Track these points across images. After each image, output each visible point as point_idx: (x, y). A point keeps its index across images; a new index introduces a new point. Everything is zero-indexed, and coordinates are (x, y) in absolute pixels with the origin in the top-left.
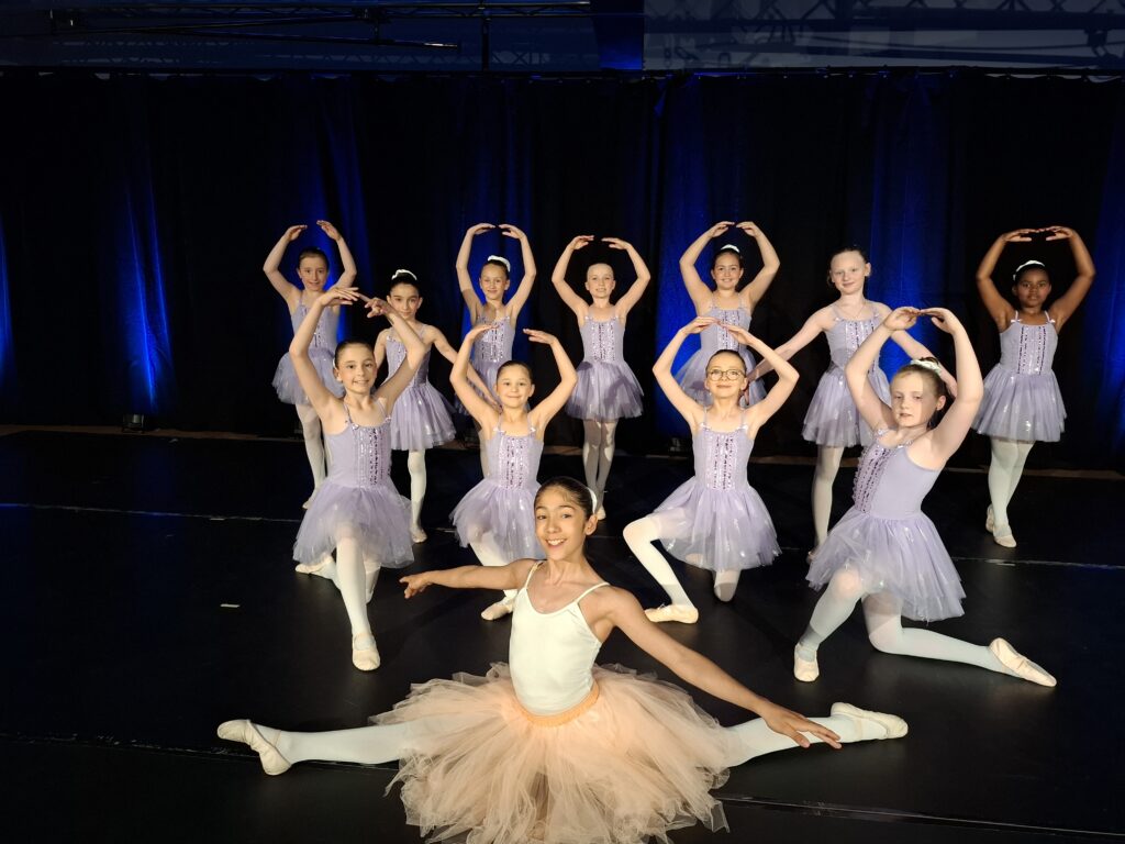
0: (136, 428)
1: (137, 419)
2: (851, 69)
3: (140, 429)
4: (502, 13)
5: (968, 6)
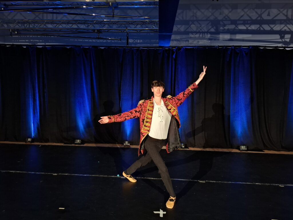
1: (29, 140)
2: (224, 46)
3: (30, 142)
4: (132, 31)
5: (249, 28)
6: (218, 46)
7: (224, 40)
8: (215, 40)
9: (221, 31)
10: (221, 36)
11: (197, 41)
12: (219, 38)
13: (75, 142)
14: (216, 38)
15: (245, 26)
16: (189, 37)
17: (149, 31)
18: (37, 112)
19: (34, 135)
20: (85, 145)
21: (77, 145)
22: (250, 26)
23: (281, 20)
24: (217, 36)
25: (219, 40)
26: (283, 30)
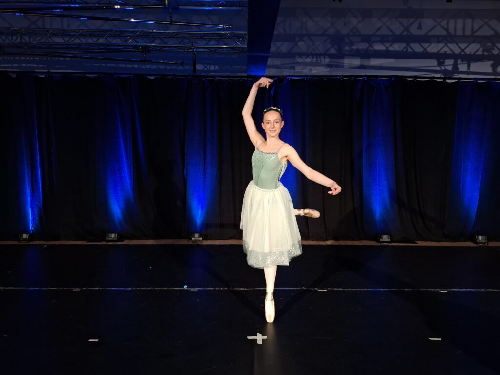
0: (25, 240)
1: (25, 236)
2: (352, 76)
3: (27, 241)
4: (202, 50)
5: (391, 49)
6: (343, 75)
7: (351, 68)
8: (337, 66)
9: (346, 53)
10: (347, 61)
11: (309, 68)
12: (344, 63)
13: (107, 239)
14: (339, 64)
15: (384, 45)
16: (296, 62)
17: (230, 50)
18: (38, 189)
19: (35, 229)
20: (125, 242)
21: (110, 243)
22: (391, 45)
23: (438, 37)
24: (341, 61)
25: (343, 67)
26: (442, 51)
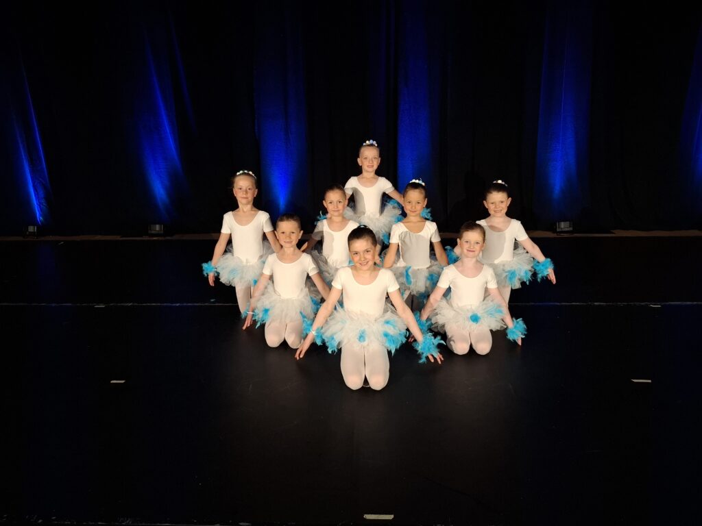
0: (32, 234)
1: (31, 229)
3: (35, 236)
19: (43, 218)
20: (176, 237)
21: (155, 238)
